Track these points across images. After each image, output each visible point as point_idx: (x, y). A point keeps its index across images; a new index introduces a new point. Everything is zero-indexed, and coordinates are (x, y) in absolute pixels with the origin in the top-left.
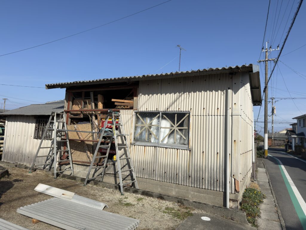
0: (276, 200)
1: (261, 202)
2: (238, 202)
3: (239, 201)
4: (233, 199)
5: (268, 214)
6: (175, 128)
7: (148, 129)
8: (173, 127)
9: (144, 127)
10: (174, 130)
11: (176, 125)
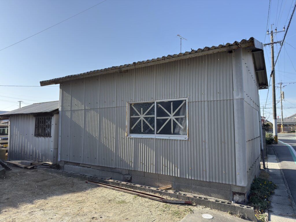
0: (289, 190)
1: (272, 194)
2: (245, 196)
3: (246, 194)
4: (240, 192)
5: (281, 207)
6: (172, 117)
7: (143, 121)
8: (169, 116)
9: (139, 118)
10: (171, 119)
11: (173, 114)
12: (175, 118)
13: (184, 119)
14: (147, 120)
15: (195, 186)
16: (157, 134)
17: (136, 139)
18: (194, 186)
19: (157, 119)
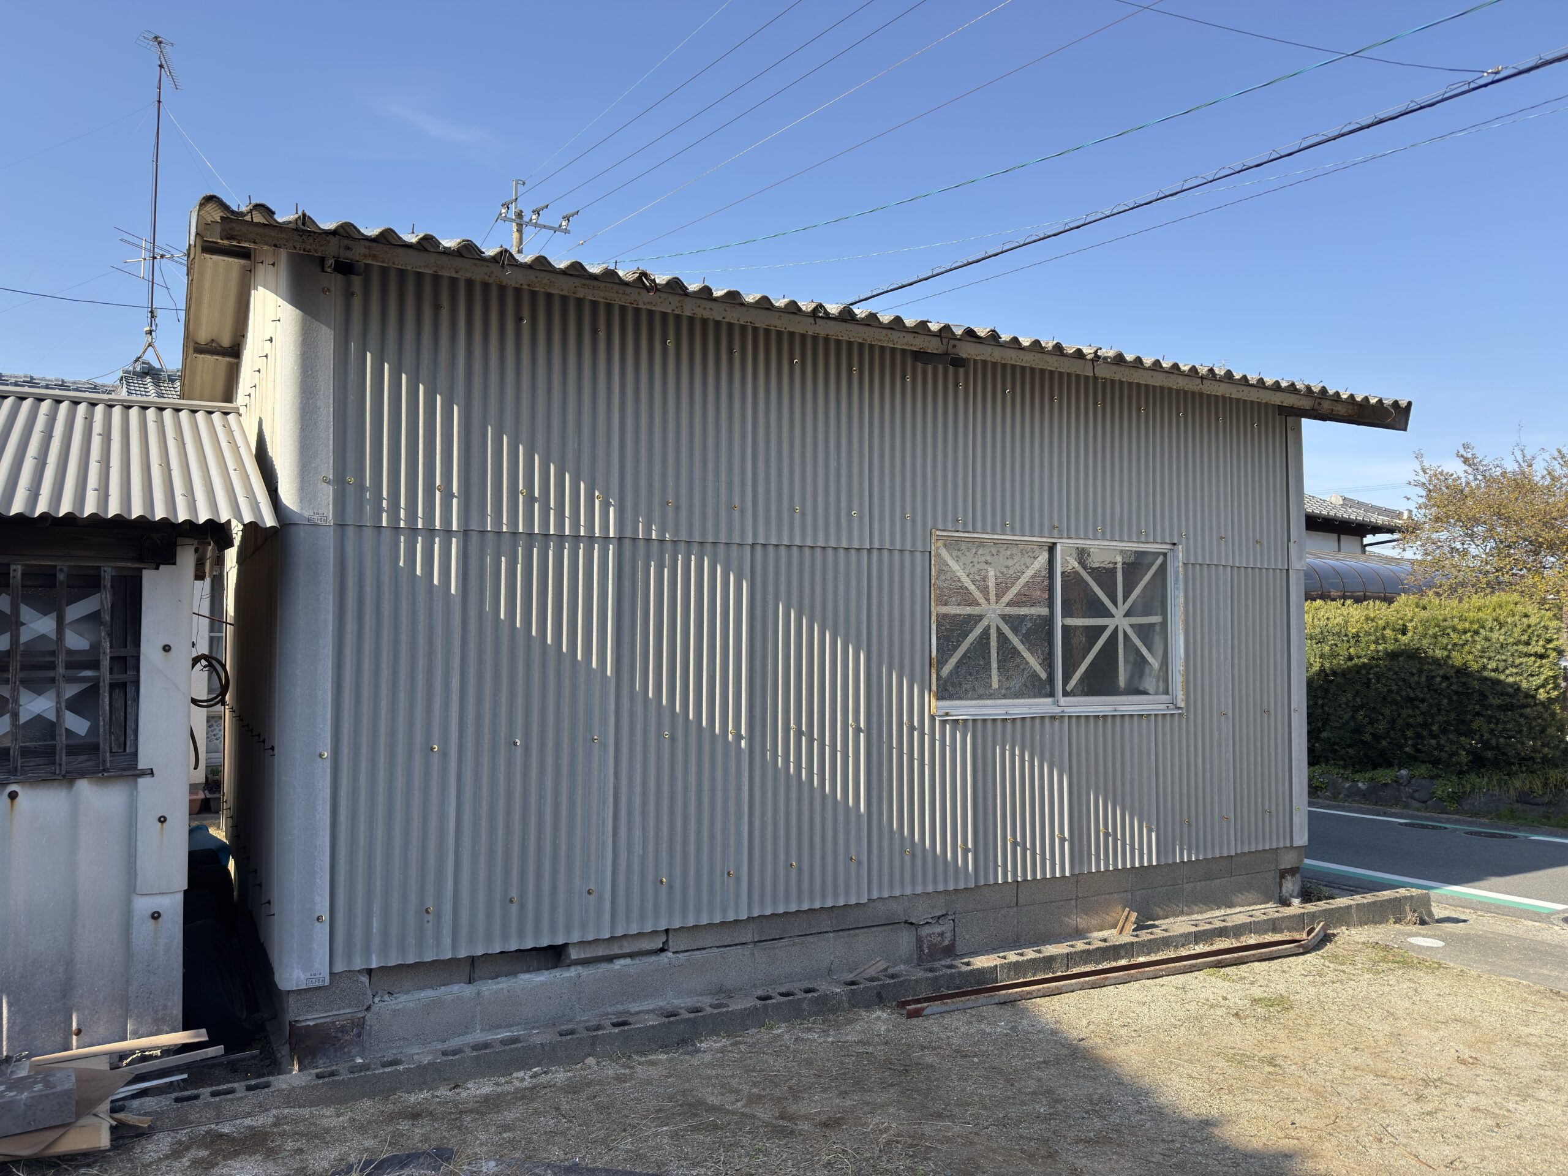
6: (1119, 621)
7: (1000, 634)
8: (1109, 615)
9: (980, 618)
10: (1116, 629)
11: (1123, 608)
12: (1131, 626)
13: (1157, 628)
14: (1015, 630)
15: (1191, 885)
16: (1066, 694)
17: (979, 725)
18: (1188, 887)
19: (1064, 627)
